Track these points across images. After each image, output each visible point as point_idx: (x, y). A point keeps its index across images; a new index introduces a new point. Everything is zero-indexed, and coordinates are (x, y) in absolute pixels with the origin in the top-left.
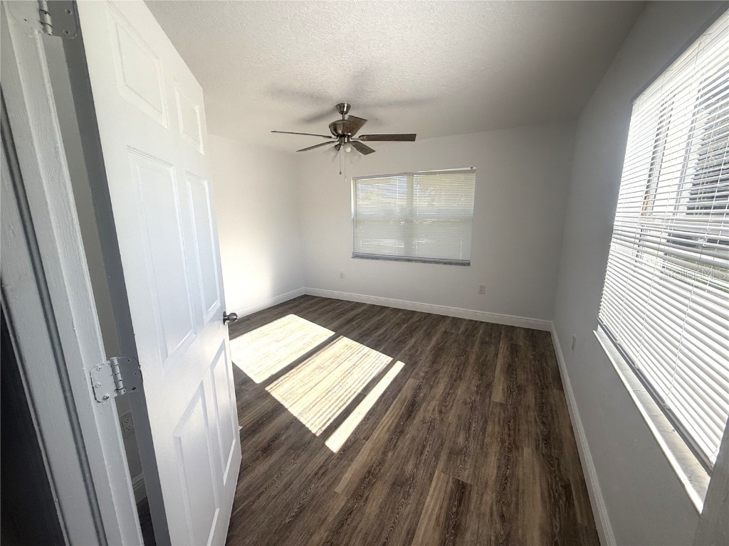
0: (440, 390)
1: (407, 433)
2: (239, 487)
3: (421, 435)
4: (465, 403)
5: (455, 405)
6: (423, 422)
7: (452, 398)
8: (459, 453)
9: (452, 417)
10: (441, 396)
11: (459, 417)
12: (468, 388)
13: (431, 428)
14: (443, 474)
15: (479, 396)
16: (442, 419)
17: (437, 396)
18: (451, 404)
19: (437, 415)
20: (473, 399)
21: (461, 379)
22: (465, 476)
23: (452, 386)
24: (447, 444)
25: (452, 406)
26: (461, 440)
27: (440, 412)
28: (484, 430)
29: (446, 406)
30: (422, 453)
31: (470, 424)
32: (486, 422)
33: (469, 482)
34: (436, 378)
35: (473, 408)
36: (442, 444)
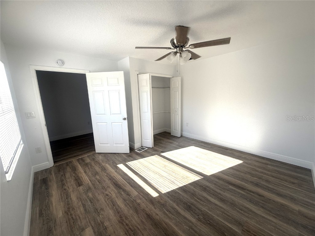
0: (120, 203)
1: (108, 181)
2: (122, 154)
3: (104, 184)
4: (102, 209)
5: (105, 203)
6: (108, 187)
7: (110, 205)
8: (87, 191)
9: (101, 197)
10: (116, 201)
11: (98, 200)
12: (109, 220)
13: (103, 188)
14: (88, 183)
15: (99, 221)
16: (103, 194)
17: (116, 199)
18: (107, 202)
19: (107, 193)
20: (101, 216)
21: (119, 222)
22: (81, 188)
23: (118, 212)
24: (93, 189)
25: (106, 202)
26: (90, 195)
27: (107, 195)
28: (84, 206)
29: (108, 199)
30: (98, 181)
31: (91, 203)
32: (85, 210)
33: (79, 188)
34: (131, 207)
35: (96, 210)
36: (95, 188)
